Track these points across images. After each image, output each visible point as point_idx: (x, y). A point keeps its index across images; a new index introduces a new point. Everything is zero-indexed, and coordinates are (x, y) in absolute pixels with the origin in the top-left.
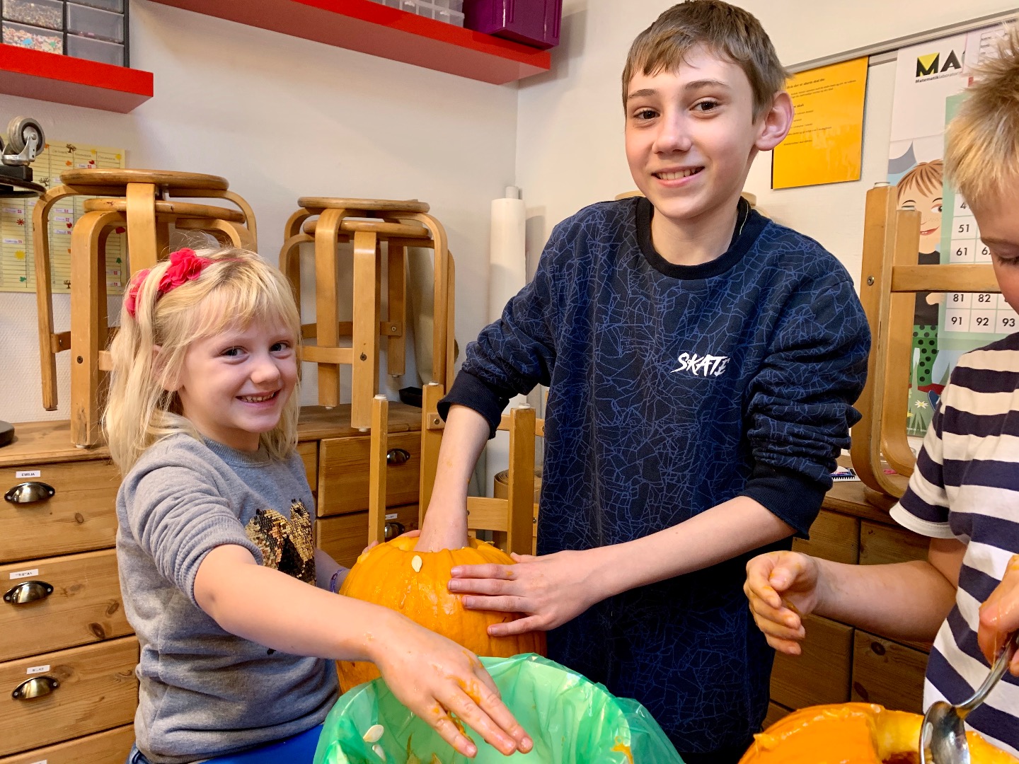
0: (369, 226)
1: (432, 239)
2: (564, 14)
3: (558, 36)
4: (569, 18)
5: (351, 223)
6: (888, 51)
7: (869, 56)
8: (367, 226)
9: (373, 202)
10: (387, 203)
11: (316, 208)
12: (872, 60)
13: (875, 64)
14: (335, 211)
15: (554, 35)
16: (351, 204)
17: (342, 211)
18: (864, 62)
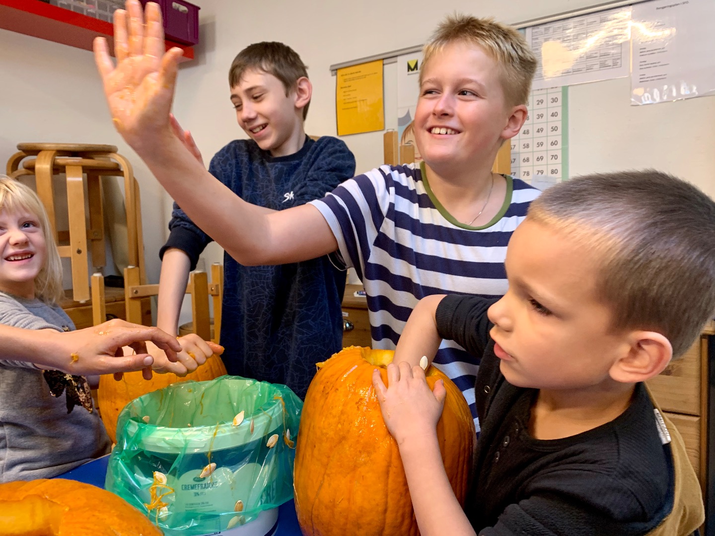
0: (76, 162)
1: (122, 170)
2: (200, 23)
3: (197, 38)
4: (204, 26)
5: (61, 160)
6: (391, 57)
7: (383, 59)
8: (74, 162)
9: (77, 146)
10: (87, 146)
11: (33, 151)
12: (385, 61)
13: (387, 64)
14: (49, 152)
15: (195, 37)
16: (61, 147)
17: (54, 152)
18: (380, 63)
